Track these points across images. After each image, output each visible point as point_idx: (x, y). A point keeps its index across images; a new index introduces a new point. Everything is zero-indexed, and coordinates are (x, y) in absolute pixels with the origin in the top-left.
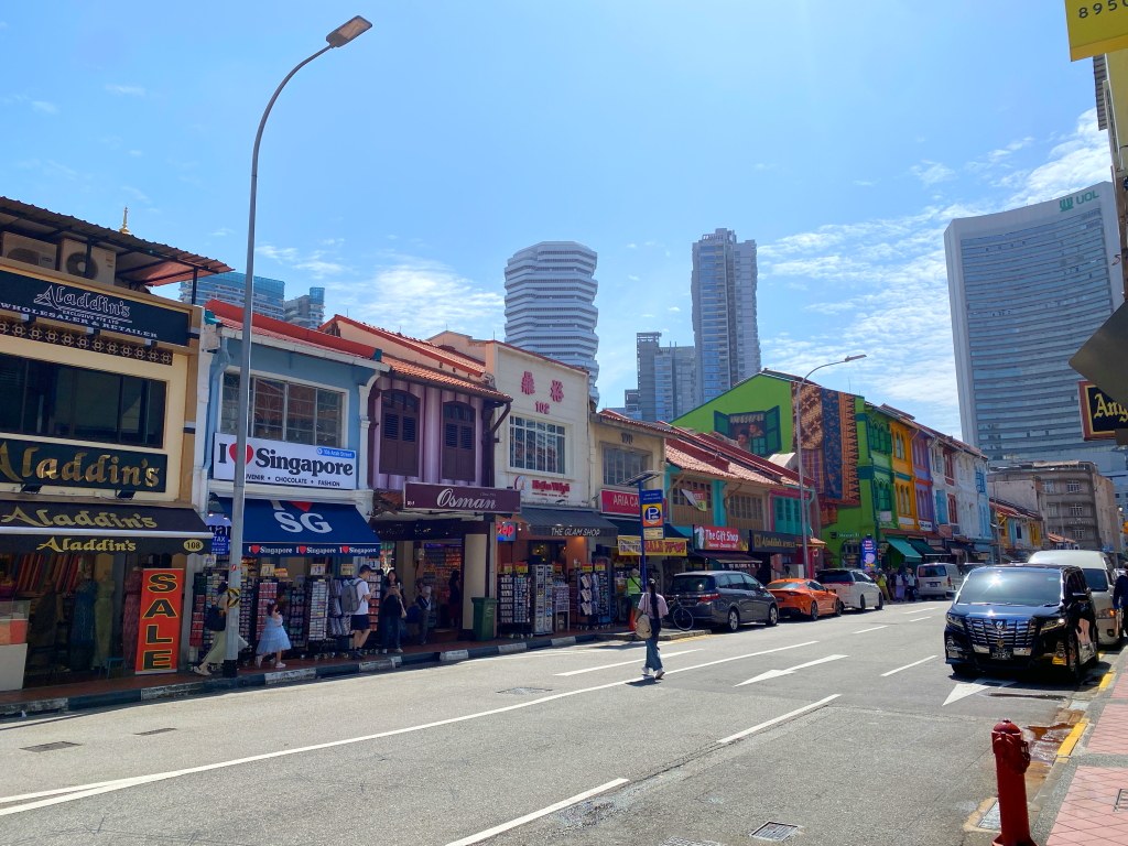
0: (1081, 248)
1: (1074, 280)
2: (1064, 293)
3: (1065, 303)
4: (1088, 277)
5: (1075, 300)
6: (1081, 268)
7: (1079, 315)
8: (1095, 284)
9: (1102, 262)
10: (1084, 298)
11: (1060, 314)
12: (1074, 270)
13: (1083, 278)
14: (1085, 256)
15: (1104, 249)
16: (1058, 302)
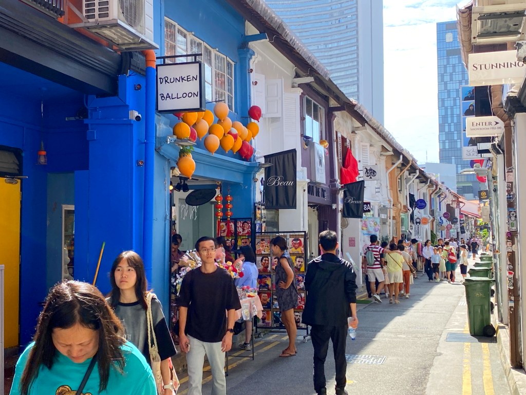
0: (343, 5)
1: (336, 29)
2: (329, 38)
3: (330, 46)
4: (345, 27)
5: (336, 45)
6: (342, 20)
7: (338, 56)
8: (349, 34)
9: (354, 17)
10: (342, 43)
11: (326, 54)
12: (337, 22)
13: (342, 28)
14: (346, 12)
15: (357, 8)
16: (326, 44)
